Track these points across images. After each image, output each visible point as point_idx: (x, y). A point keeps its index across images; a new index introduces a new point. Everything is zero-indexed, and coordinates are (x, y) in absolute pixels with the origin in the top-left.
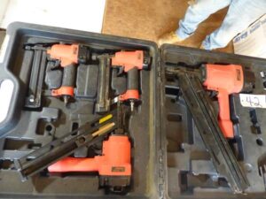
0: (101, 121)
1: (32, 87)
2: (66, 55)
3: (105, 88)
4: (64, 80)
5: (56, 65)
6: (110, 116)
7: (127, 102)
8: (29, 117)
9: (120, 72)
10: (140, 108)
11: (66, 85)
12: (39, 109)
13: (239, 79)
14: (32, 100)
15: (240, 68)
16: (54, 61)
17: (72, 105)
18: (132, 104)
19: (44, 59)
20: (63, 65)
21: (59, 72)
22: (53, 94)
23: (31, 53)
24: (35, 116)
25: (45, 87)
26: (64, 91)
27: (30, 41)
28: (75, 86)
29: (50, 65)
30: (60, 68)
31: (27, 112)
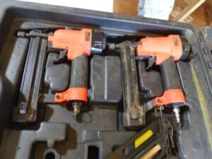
1: (25, 89)
2: (76, 43)
3: (132, 88)
4: (73, 78)
5: (61, 56)
7: (168, 109)
9: (150, 65)
10: (188, 116)
11: (76, 86)
12: (34, 126)
14: (22, 112)
16: (57, 51)
17: (86, 116)
18: (176, 111)
19: (43, 48)
20: (70, 56)
21: (66, 66)
22: (56, 100)
23: (25, 41)
24: (26, 137)
25: (44, 88)
26: (75, 94)
27: (24, 26)
28: (89, 87)
29: (53, 57)
30: (66, 61)
31: (14, 132)
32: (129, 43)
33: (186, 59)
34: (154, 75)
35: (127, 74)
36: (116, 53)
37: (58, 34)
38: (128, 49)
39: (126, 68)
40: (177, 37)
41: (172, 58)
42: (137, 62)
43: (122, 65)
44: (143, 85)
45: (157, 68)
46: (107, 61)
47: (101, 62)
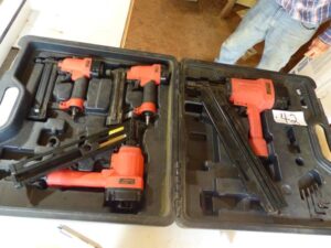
0: (111, 133)
1: (39, 98)
2: (78, 69)
3: (118, 101)
4: (74, 93)
5: (67, 77)
6: (121, 129)
7: (141, 117)
8: (32, 127)
9: (136, 86)
11: (76, 97)
12: (44, 120)
13: (269, 93)
14: (37, 111)
15: (270, 82)
16: (65, 74)
17: (81, 119)
18: (147, 118)
19: (54, 72)
20: (74, 78)
21: (70, 84)
22: (61, 107)
23: (41, 66)
24: (38, 127)
25: (53, 99)
26: (73, 102)
27: (41, 55)
28: (85, 98)
29: (61, 78)
30: (71, 81)
32: (122, 70)
33: (166, 83)
34: (136, 94)
35: (115, 92)
36: (112, 77)
37: (66, 61)
38: (121, 74)
39: (116, 87)
40: (159, 66)
41: (153, 82)
42: (126, 84)
43: (113, 86)
44: (127, 100)
45: (141, 89)
46: (101, 82)
47: (97, 83)
